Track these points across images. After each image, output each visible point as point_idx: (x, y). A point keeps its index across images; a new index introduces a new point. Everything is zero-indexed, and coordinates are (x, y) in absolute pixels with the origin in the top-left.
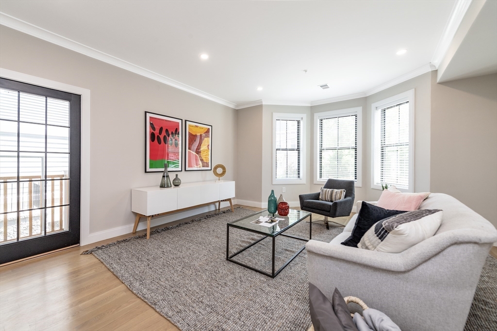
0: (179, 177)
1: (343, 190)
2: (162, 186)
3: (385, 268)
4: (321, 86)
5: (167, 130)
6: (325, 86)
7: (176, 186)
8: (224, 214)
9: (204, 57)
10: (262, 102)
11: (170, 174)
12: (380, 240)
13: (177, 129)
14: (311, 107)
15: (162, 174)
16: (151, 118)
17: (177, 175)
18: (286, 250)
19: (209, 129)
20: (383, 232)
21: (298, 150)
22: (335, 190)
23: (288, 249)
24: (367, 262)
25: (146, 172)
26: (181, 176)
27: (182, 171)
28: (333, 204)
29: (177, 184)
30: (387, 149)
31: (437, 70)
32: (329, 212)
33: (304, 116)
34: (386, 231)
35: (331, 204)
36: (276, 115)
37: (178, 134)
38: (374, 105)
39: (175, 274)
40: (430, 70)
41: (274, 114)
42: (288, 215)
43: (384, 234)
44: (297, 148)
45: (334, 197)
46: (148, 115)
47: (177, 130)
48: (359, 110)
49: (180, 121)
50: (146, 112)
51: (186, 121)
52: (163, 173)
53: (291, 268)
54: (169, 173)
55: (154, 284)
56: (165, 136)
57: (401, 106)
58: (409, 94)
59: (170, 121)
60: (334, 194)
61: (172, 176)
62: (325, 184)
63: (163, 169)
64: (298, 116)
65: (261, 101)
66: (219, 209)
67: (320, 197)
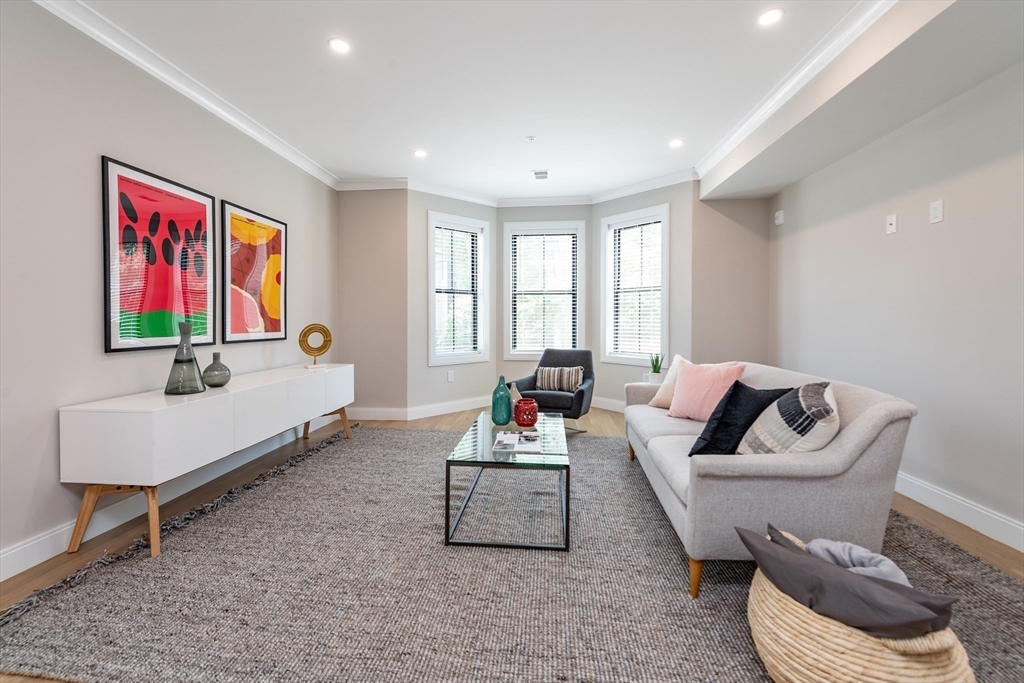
0: (223, 360)
1: (579, 367)
2: (173, 390)
3: (819, 474)
4: (536, 173)
5: (172, 225)
6: (541, 175)
7: (214, 386)
8: (331, 446)
9: (340, 46)
10: (406, 183)
11: (198, 353)
12: (800, 435)
13: (200, 222)
14: (497, 208)
15: (172, 355)
16: (121, 179)
17: (216, 357)
18: (538, 493)
19: (279, 232)
20: (806, 422)
21: (474, 293)
22: (567, 369)
23: (539, 490)
24: (797, 470)
25: (108, 349)
26: (230, 357)
27: (214, 343)
28: (576, 396)
29: (216, 380)
30: (621, 296)
31: (699, 181)
32: (569, 409)
33: (486, 225)
34: (812, 420)
35: (572, 395)
36: (435, 217)
37: (205, 238)
38: (605, 221)
39: (354, 617)
40: (692, 179)
41: (432, 214)
42: (536, 425)
43: (809, 424)
44: (471, 289)
45: (565, 382)
46: (114, 171)
47: (200, 225)
48: (580, 227)
49: (208, 202)
50: (105, 160)
51: (223, 203)
52: (174, 351)
53: (577, 525)
54: (195, 350)
55: (322, 663)
56: (167, 239)
57: (644, 227)
58: (662, 212)
59: (181, 199)
60: (565, 376)
61: (204, 358)
62: (540, 358)
63: (176, 340)
64: (474, 225)
65: (404, 180)
66: (305, 438)
67: (539, 384)
